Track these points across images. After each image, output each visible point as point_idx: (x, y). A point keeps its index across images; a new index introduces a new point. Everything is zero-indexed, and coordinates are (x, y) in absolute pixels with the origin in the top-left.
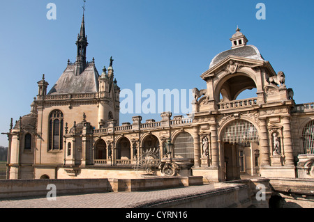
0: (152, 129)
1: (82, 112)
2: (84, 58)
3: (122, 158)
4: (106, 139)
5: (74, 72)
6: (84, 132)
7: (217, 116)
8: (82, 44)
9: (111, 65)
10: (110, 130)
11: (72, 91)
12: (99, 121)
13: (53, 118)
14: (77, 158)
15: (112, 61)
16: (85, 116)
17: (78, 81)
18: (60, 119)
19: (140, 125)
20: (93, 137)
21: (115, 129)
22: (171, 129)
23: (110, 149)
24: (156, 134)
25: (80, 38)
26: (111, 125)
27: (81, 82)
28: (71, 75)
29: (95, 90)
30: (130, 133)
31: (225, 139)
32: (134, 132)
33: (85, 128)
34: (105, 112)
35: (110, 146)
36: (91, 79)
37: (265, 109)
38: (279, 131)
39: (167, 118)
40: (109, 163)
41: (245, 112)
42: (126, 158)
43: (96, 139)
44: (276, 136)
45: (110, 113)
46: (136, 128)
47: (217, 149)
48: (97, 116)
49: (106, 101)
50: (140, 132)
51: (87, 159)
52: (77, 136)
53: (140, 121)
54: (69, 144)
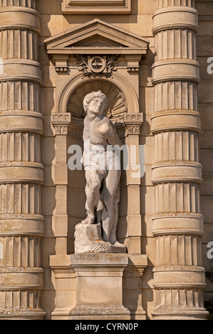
38: (124, 78)
44: (102, 114)
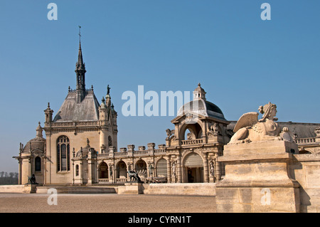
0: (141, 155)
1: (86, 137)
2: (84, 86)
3: (121, 177)
4: (108, 162)
5: (75, 99)
6: (90, 156)
7: (180, 150)
8: (81, 73)
9: (108, 92)
10: (111, 155)
11: (75, 119)
12: (101, 146)
13: (60, 143)
14: (84, 177)
15: (109, 89)
16: (88, 142)
17: (80, 109)
18: (66, 143)
19: (134, 152)
20: (97, 160)
21: (114, 154)
22: (154, 156)
23: (111, 170)
24: (144, 159)
25: (78, 66)
26: (112, 151)
27: (83, 110)
28: (73, 103)
29: (96, 118)
30: (126, 158)
31: (186, 165)
32: (129, 157)
33: (90, 153)
34: (105, 138)
35: (111, 168)
36: (92, 107)
37: (206, 147)
39: (152, 148)
40: (111, 181)
41: (196, 148)
42: (123, 177)
43: (99, 162)
45: (109, 137)
46: (130, 154)
47: (181, 171)
48: (99, 142)
49: (106, 128)
50: (133, 158)
51: (93, 179)
52: (84, 160)
53: (133, 149)
54: (77, 166)
